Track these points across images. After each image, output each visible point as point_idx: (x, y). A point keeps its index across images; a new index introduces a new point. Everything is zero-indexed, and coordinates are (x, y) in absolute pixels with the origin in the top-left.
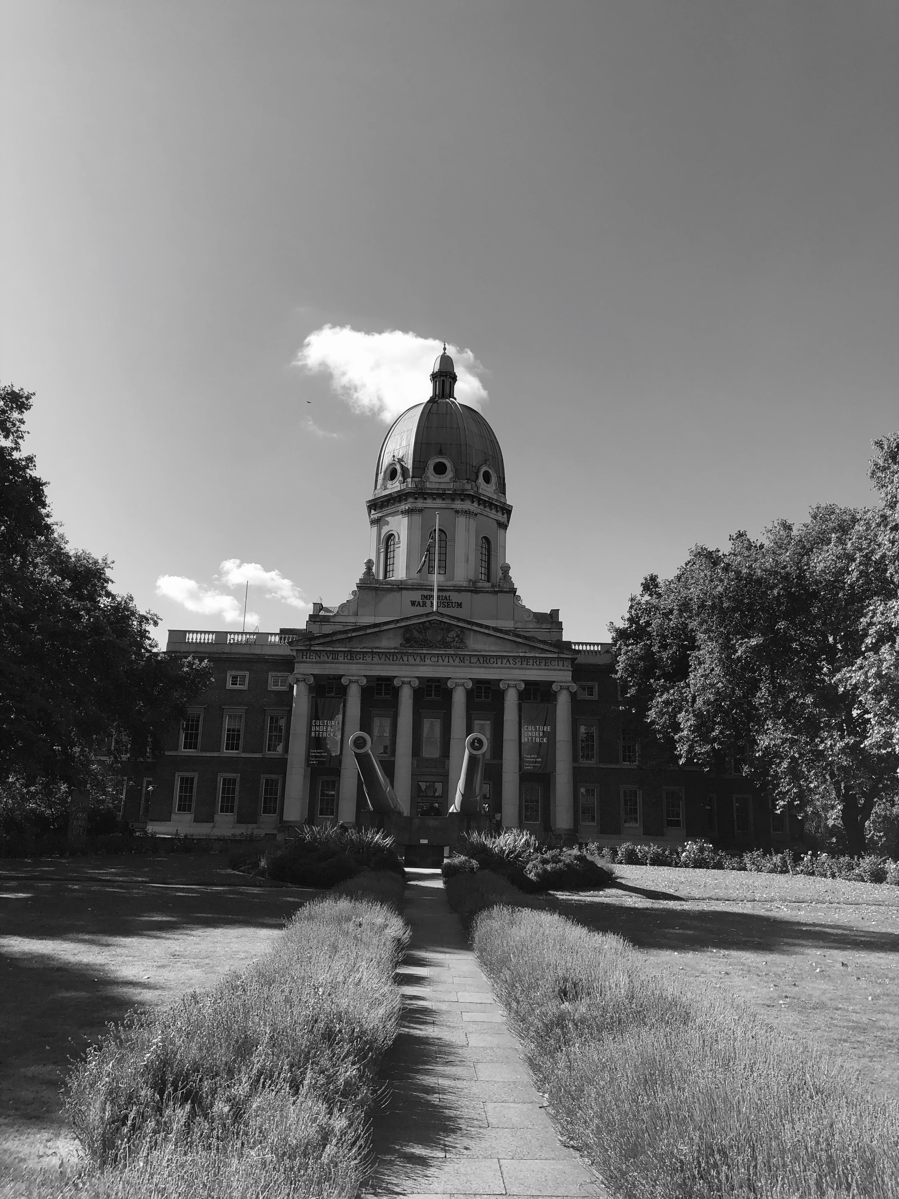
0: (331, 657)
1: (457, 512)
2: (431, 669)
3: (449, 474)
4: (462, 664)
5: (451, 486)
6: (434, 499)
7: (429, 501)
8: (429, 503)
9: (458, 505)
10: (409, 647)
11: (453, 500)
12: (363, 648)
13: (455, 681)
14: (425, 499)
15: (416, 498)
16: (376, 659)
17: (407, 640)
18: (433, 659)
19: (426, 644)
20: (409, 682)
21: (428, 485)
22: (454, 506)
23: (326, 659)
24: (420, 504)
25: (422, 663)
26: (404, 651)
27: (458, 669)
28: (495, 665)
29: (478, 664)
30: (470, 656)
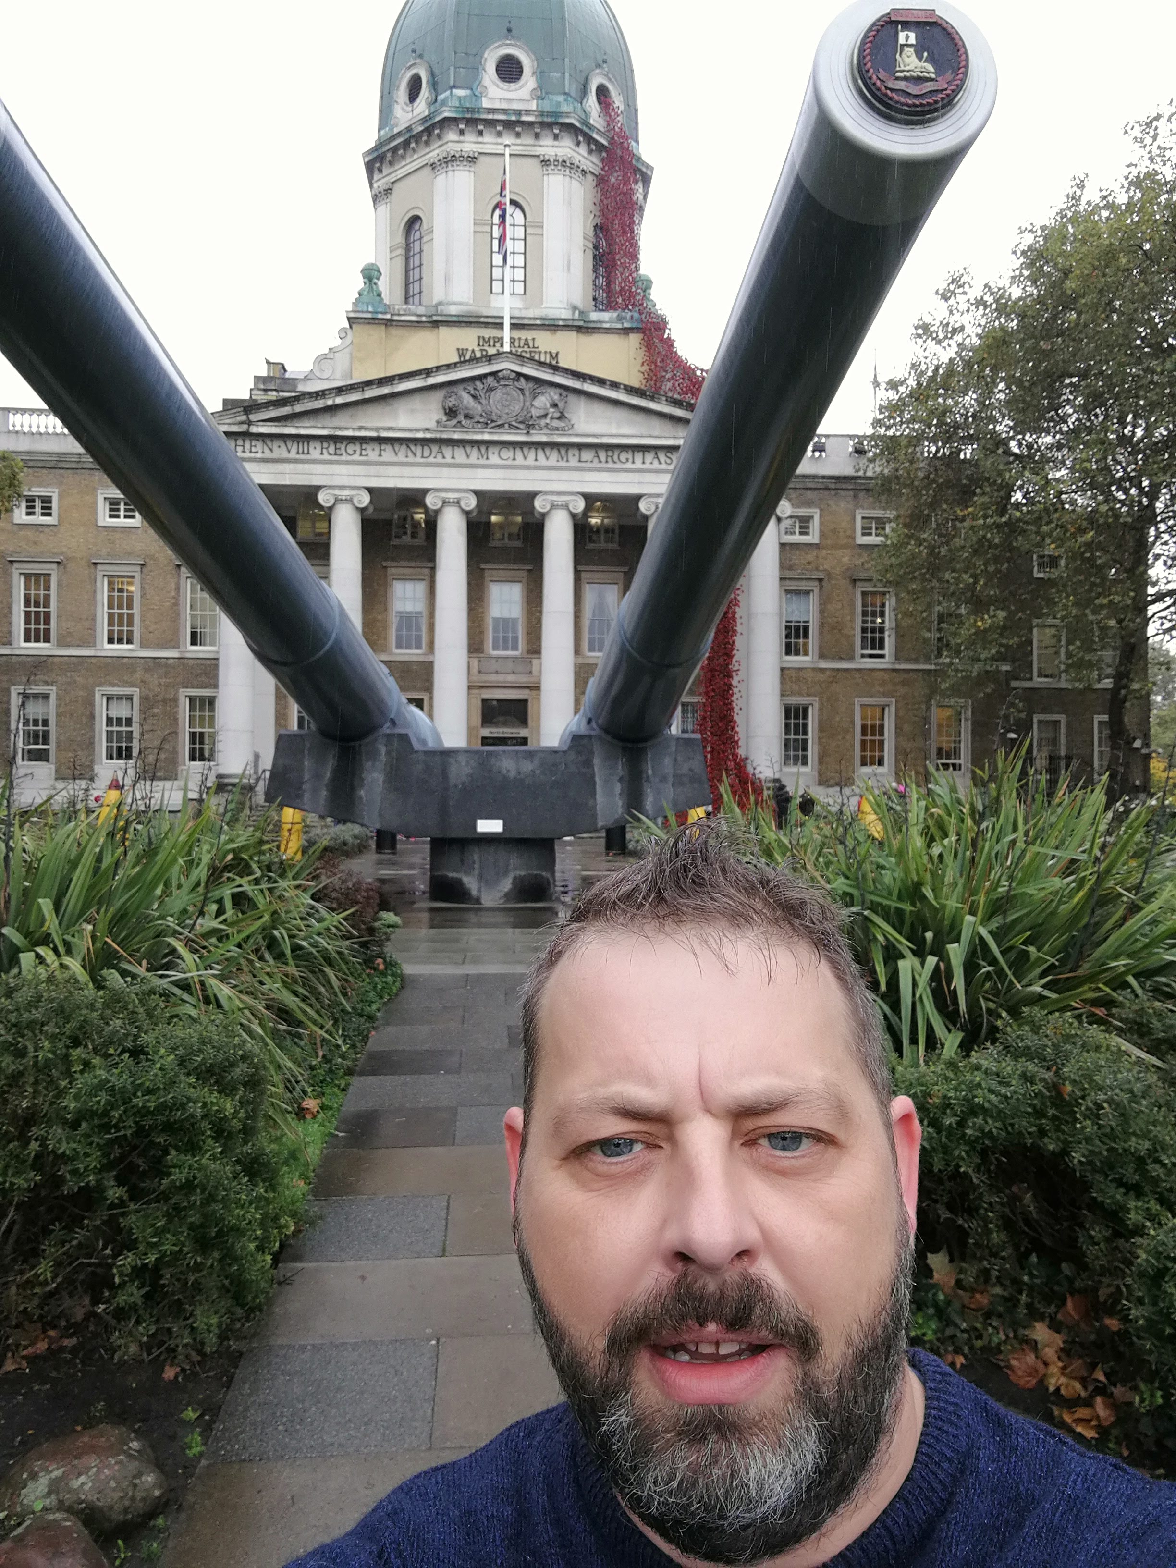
0: (294, 450)
1: (545, 163)
2: (500, 473)
3: (529, 80)
4: (563, 464)
5: (533, 106)
6: (499, 134)
7: (488, 138)
8: (489, 142)
9: (548, 147)
10: (455, 426)
11: (537, 136)
12: (360, 428)
13: (550, 497)
14: (481, 133)
15: (462, 132)
16: (388, 454)
17: (451, 413)
18: (507, 453)
19: (489, 422)
20: (457, 502)
21: (486, 104)
22: (539, 151)
23: (284, 454)
24: (469, 144)
25: (483, 461)
26: (445, 436)
27: (554, 474)
28: (629, 465)
29: (596, 464)
30: (580, 446)
